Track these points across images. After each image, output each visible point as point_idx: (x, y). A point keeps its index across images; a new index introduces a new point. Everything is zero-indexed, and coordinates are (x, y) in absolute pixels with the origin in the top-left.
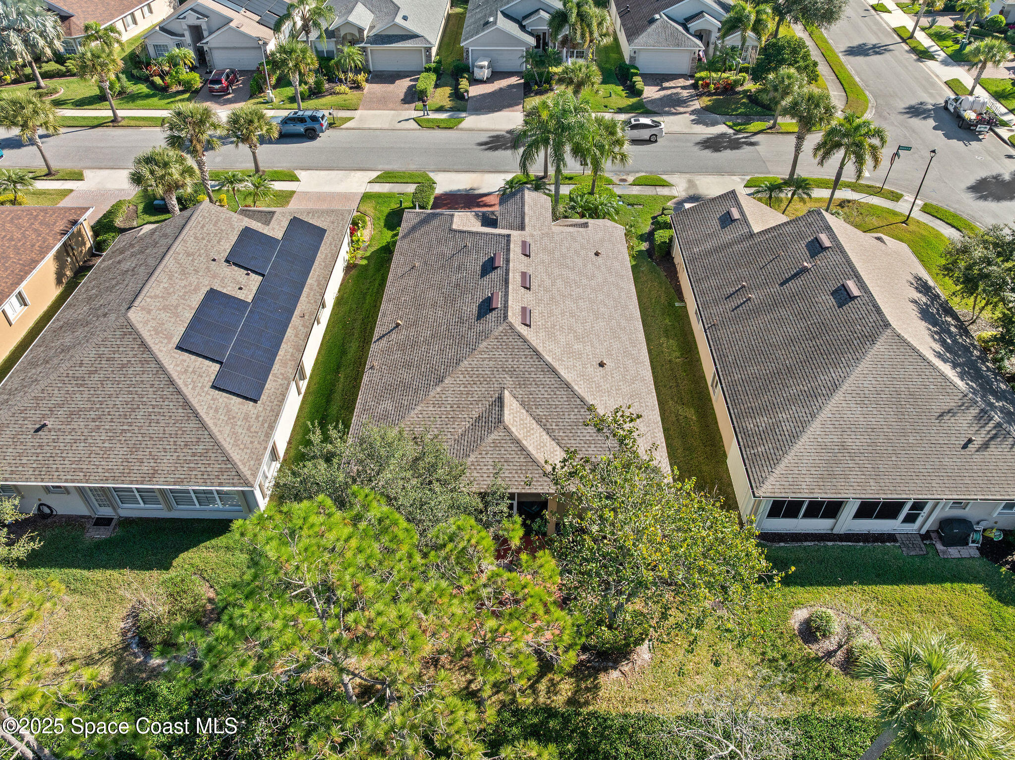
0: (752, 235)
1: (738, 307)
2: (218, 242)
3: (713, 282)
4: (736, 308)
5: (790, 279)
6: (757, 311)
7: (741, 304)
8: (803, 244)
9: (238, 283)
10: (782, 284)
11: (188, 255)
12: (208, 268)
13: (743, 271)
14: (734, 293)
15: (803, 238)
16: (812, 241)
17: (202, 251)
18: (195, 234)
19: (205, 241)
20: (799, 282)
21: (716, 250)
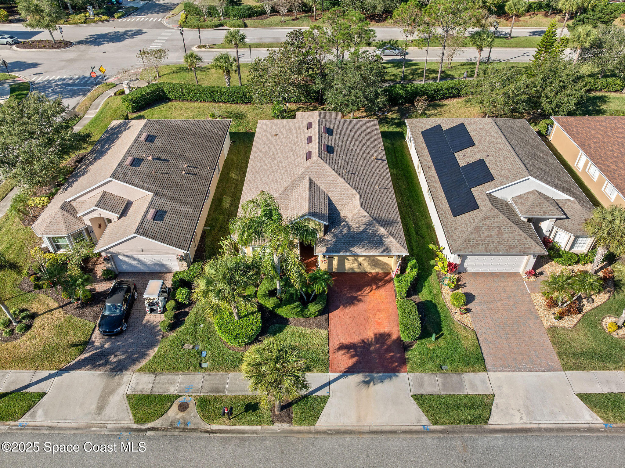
0: (156, 194)
1: (193, 167)
2: (496, 164)
3: (195, 186)
4: (195, 167)
5: (162, 160)
6: (187, 160)
7: (192, 167)
8: (139, 169)
9: (468, 157)
10: (168, 161)
11: (500, 149)
12: (486, 152)
13: (178, 179)
14: (191, 174)
15: (136, 171)
16: (133, 166)
17: (497, 155)
18: (510, 158)
19: (502, 159)
20: (160, 156)
21: (180, 201)
